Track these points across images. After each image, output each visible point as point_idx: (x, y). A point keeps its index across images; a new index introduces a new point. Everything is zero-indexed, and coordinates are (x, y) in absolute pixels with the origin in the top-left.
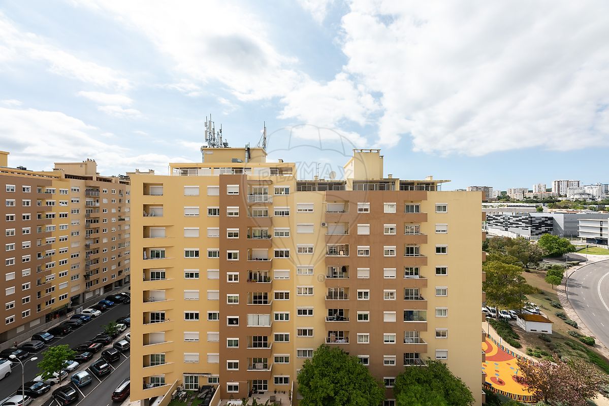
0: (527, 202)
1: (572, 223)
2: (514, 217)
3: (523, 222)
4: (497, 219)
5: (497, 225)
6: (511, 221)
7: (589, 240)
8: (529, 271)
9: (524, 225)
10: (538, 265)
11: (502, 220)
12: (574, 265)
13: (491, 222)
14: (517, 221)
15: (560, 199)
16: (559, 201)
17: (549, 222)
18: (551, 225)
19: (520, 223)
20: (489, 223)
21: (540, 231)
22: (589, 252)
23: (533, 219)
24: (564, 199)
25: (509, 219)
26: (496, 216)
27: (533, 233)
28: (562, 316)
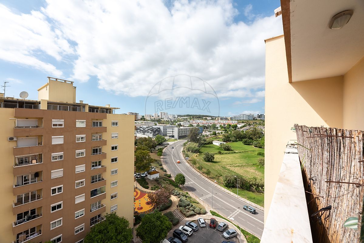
0: (151, 121)
1: (165, 129)
2: (147, 128)
3: (150, 130)
4: (140, 129)
5: (140, 132)
7: (170, 136)
8: (152, 152)
9: (150, 131)
10: (155, 149)
11: (142, 130)
12: (166, 147)
13: (138, 131)
14: (148, 130)
15: (162, 120)
16: (162, 121)
17: (158, 130)
21: (156, 134)
22: (170, 141)
23: (153, 129)
24: (163, 120)
25: (145, 129)
26: (140, 128)
27: (154, 135)
28: (162, 169)
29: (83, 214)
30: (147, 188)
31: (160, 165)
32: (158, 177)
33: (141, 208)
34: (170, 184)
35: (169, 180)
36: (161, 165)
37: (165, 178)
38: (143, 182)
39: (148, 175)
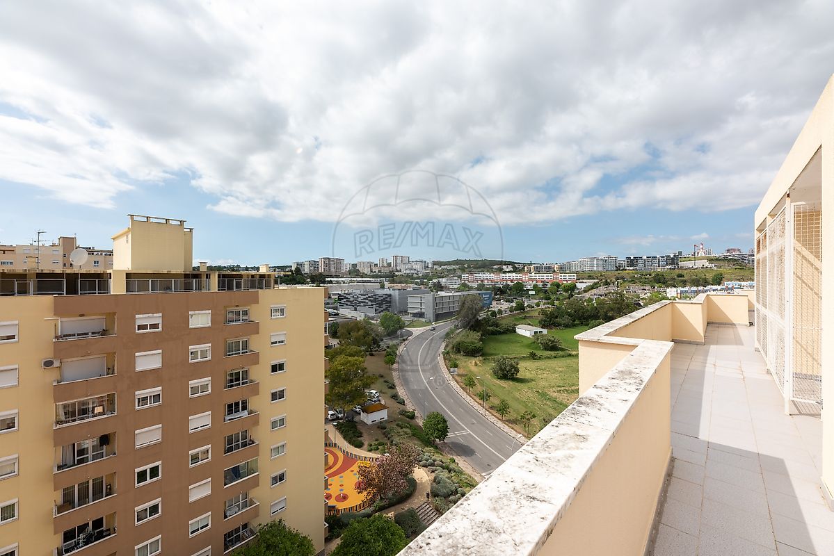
0: (373, 277)
1: (404, 300)
2: (362, 295)
3: (369, 300)
4: (347, 298)
5: (347, 305)
6: (359, 299)
7: (415, 315)
8: (372, 355)
9: (370, 303)
10: (379, 346)
11: (352, 299)
12: (404, 340)
13: (342, 302)
14: (364, 299)
15: (397, 273)
16: (396, 276)
17: (388, 299)
18: (390, 302)
19: (367, 301)
20: (340, 303)
21: (382, 309)
22: (414, 327)
23: (377, 297)
24: (400, 273)
25: (358, 297)
26: (347, 294)
27: (378, 311)
28: (395, 397)
29: (207, 525)
30: (360, 446)
31: (391, 388)
32: (386, 418)
33: (345, 498)
34: (414, 435)
35: (411, 427)
36: (393, 387)
37: (401, 420)
38: (351, 430)
39: (362, 413)
